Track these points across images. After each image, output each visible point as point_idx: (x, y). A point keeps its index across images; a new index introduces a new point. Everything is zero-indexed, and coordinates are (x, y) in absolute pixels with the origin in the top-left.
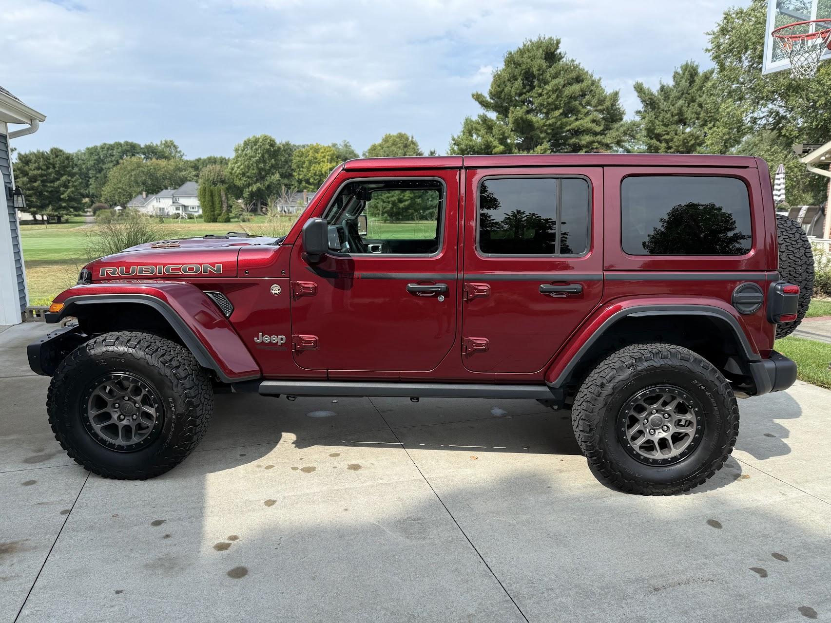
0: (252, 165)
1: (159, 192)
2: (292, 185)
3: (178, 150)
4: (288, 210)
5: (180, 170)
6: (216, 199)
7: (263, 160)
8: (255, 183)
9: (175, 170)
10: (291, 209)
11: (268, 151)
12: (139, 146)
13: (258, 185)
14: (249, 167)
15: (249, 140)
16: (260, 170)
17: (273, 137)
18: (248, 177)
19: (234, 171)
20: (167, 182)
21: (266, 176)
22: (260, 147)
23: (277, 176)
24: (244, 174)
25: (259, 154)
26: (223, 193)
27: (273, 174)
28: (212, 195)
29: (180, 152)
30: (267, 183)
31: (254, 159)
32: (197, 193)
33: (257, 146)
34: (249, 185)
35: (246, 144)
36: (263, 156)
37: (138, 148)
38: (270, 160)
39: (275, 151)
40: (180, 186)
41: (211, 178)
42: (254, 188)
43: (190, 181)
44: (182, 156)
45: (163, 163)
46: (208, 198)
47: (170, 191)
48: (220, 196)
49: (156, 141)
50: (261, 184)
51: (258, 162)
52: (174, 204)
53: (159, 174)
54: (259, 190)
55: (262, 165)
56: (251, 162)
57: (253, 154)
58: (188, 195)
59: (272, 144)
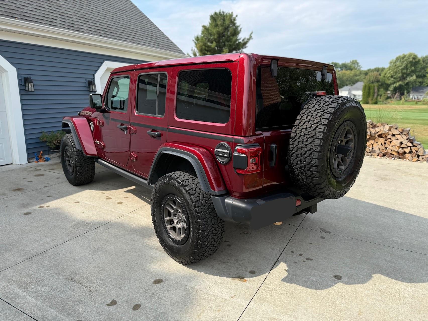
0: (399, 71)
1: (343, 87)
2: (425, 82)
3: (359, 65)
4: (417, 98)
5: (356, 76)
6: (372, 91)
7: (406, 67)
8: (398, 81)
9: (353, 76)
10: (419, 97)
11: (411, 62)
12: (339, 64)
13: (400, 83)
14: (396, 73)
15: (399, 57)
16: (403, 74)
17: (416, 54)
18: (395, 78)
19: (386, 76)
20: (348, 83)
21: (406, 77)
22: (406, 60)
23: (414, 77)
24: (392, 77)
25: (404, 64)
26: (376, 88)
27: (412, 76)
28: (369, 89)
29: (360, 66)
30: (406, 81)
31: (400, 68)
32: (362, 87)
33: (404, 60)
34: (395, 83)
35: (397, 59)
36: (407, 65)
37: (338, 65)
38: (411, 67)
39: (416, 62)
40: (354, 84)
41: (371, 80)
42: (397, 84)
43: (361, 81)
44: (360, 68)
45: (348, 72)
46: (367, 90)
47: (349, 87)
48: (374, 89)
49: (348, 61)
50: (402, 82)
51: (402, 69)
52: (349, 94)
53: (345, 78)
54: (400, 86)
55: (405, 71)
56: (398, 70)
57: (400, 64)
58: (357, 89)
59: (415, 58)
